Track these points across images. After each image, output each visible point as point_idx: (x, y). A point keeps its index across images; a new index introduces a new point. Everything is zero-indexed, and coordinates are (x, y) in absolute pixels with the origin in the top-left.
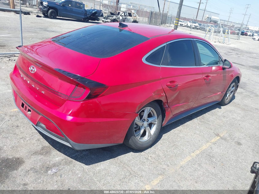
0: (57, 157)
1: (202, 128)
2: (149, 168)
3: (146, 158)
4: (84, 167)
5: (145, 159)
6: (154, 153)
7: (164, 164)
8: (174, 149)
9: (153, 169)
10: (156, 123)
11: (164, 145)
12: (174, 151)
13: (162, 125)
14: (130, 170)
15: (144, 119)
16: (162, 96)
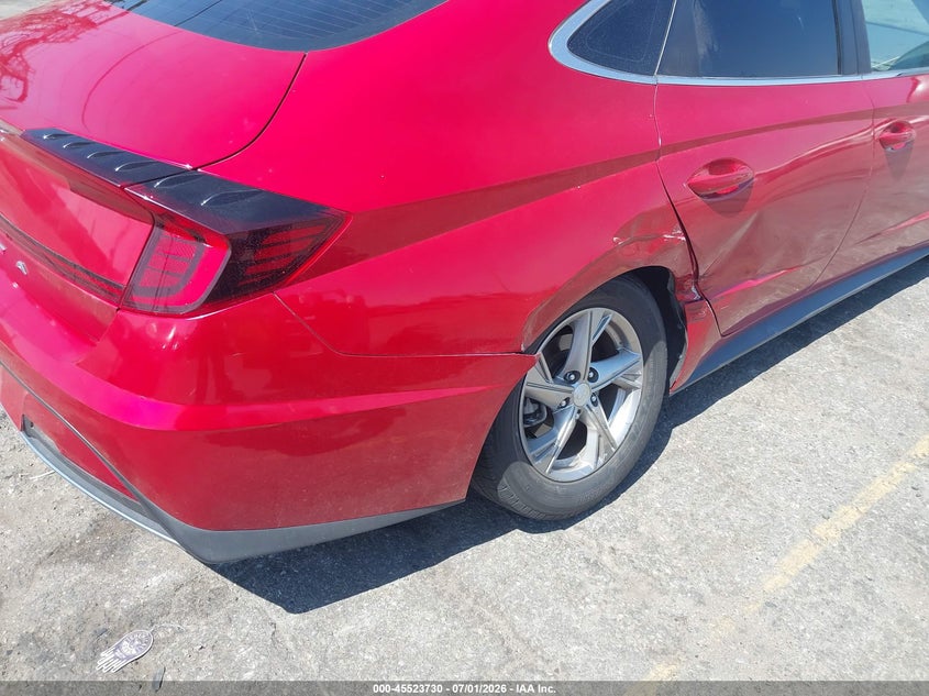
0: (157, 572)
1: (861, 382)
2: (603, 620)
3: (587, 560)
4: (278, 623)
5: (583, 565)
6: (631, 529)
7: (682, 590)
8: (728, 506)
9: (625, 625)
10: (638, 382)
11: (681, 485)
12: (732, 516)
13: (667, 388)
14: (504, 631)
15: (574, 372)
16: (668, 247)
